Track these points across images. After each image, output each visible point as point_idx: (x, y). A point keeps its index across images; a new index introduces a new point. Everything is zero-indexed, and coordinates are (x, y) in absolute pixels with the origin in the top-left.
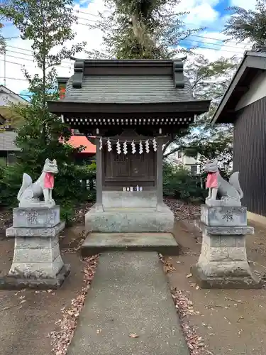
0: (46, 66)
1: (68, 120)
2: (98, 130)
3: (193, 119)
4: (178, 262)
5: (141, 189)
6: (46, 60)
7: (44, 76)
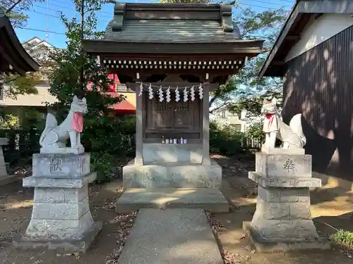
0: (85, 10)
1: (105, 62)
2: (138, 74)
3: (243, 63)
4: (228, 221)
5: (185, 141)
6: (85, 5)
7: (83, 22)
